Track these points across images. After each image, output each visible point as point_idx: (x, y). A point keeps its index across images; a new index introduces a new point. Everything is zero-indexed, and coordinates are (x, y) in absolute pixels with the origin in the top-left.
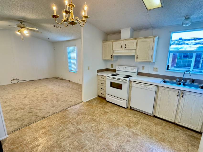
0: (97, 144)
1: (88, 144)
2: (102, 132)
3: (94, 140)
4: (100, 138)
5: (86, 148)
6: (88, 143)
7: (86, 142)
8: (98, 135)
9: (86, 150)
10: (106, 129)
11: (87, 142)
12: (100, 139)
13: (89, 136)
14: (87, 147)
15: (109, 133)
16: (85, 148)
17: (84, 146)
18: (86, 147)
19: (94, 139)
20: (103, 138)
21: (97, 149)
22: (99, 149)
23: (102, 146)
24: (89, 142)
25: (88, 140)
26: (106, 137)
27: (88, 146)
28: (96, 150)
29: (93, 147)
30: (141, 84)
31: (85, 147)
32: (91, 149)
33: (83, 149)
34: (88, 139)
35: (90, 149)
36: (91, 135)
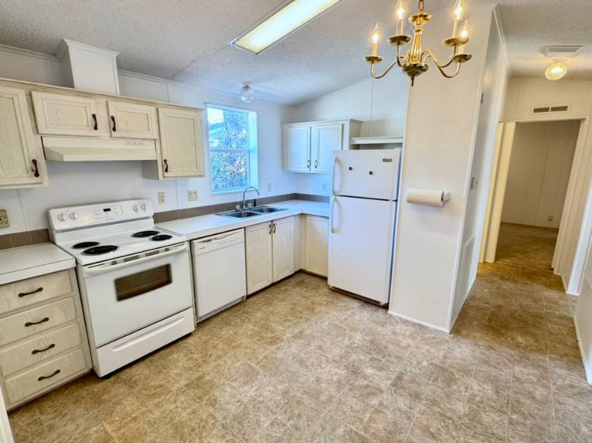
0: (340, 403)
1: (346, 426)
2: (299, 394)
3: (329, 411)
4: (321, 398)
5: (362, 430)
6: (342, 426)
7: (341, 433)
8: (310, 404)
9: (366, 429)
10: (286, 385)
11: (341, 430)
12: (323, 398)
13: (317, 428)
14: (357, 428)
15: (301, 379)
16: (362, 432)
17: (356, 437)
18: (358, 431)
19: (326, 411)
20: (320, 392)
21: (356, 404)
22: (354, 399)
23: (343, 394)
24: (339, 425)
25: (334, 430)
26: (314, 385)
27: (353, 424)
28: (359, 406)
29: (352, 414)
30: (215, 239)
31: (357, 433)
32: (360, 416)
33: (365, 438)
34: (328, 427)
35: (361, 420)
36: (310, 423)
